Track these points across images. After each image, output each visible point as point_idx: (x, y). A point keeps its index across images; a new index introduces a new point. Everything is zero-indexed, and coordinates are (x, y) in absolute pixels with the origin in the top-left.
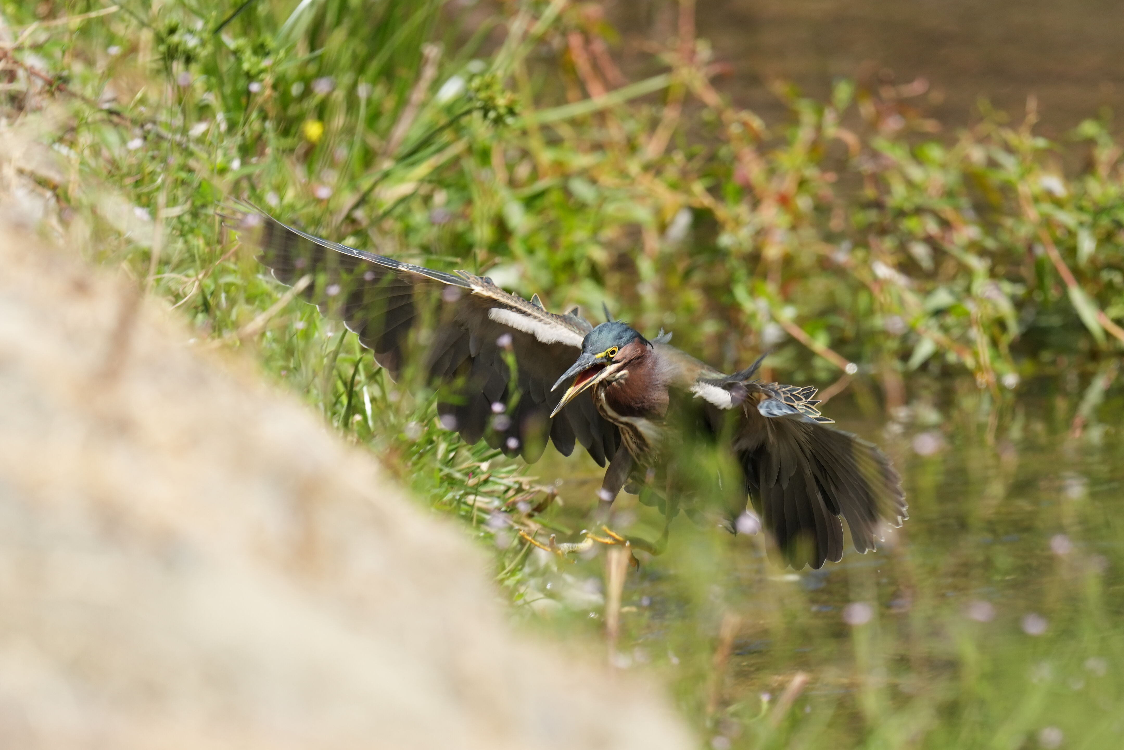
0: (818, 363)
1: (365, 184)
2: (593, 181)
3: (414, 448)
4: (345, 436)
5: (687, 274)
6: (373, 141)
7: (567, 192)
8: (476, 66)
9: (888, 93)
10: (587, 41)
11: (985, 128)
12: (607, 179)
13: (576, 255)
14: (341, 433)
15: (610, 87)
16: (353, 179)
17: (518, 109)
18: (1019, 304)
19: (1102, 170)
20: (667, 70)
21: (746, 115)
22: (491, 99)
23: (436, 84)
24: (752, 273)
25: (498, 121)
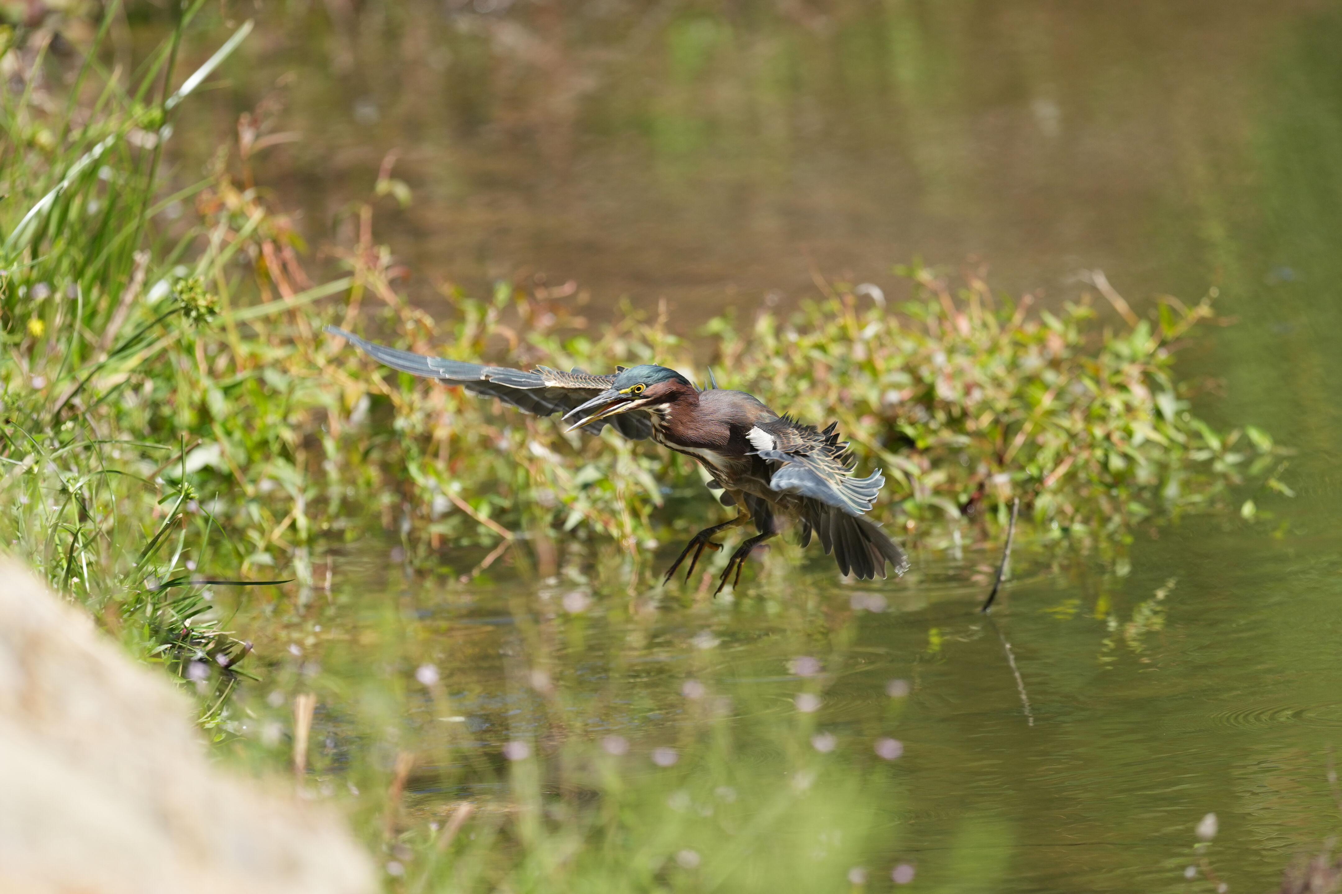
0: (481, 530)
1: (83, 375)
2: (285, 371)
3: (125, 607)
4: (64, 597)
5: (366, 455)
6: (89, 336)
7: (261, 381)
8: (180, 271)
9: (541, 294)
10: (278, 248)
11: (627, 324)
12: (296, 370)
13: (271, 436)
14: (61, 593)
15: (298, 289)
16: (71, 370)
17: (217, 309)
18: (659, 478)
19: (728, 362)
20: (350, 274)
21: (418, 314)
22: (194, 299)
23: (147, 286)
24: (423, 452)
25: (199, 319)
